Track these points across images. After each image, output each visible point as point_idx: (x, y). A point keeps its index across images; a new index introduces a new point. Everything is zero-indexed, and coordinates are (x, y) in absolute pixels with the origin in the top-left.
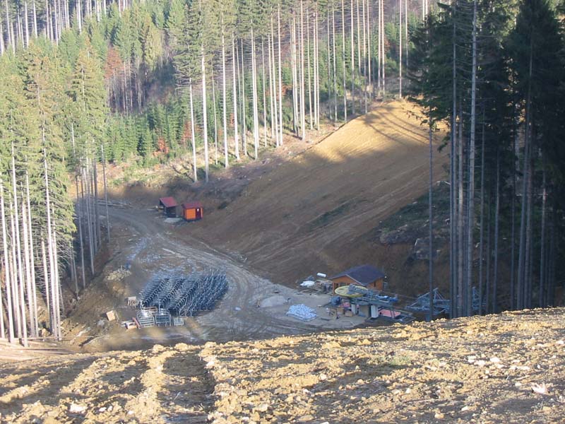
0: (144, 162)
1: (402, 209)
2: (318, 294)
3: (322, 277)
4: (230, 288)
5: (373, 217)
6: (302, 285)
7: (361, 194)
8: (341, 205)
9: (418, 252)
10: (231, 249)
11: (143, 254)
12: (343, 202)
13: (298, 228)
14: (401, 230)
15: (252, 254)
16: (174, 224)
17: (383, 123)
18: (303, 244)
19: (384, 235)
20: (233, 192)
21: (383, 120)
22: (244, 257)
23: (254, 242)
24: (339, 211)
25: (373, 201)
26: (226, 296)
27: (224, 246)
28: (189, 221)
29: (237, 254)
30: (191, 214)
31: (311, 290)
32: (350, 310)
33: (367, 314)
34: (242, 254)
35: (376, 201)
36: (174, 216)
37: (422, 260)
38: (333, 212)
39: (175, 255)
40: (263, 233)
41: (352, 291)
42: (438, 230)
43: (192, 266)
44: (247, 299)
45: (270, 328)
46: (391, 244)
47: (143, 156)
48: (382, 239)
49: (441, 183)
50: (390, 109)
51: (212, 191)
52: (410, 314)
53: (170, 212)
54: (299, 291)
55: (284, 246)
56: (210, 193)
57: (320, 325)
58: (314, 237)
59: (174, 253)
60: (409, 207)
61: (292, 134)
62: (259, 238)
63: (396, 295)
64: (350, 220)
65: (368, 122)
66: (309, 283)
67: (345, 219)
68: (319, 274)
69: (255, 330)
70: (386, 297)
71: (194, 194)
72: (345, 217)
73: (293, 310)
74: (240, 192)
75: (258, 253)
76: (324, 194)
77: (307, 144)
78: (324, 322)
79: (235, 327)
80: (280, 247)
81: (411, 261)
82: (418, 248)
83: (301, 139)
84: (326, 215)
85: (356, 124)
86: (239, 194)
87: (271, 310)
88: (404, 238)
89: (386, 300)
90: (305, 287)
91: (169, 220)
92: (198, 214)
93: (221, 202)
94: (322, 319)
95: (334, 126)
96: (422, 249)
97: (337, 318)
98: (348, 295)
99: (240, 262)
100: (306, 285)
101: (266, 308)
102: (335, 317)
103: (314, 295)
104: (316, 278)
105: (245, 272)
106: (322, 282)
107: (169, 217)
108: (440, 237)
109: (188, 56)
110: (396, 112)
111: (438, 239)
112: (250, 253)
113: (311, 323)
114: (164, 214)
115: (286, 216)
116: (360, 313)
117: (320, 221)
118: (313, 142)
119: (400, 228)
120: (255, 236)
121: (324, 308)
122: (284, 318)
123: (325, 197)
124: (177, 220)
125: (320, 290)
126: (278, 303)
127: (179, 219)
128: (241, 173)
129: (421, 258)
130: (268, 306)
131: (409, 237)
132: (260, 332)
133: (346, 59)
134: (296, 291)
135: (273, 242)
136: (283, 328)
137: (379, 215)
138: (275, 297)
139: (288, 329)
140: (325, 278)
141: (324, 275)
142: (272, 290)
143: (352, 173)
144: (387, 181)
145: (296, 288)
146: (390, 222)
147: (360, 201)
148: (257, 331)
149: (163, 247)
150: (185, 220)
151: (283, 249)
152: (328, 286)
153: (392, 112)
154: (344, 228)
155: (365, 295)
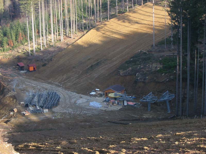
0: (4, 50)
1: (126, 62)
2: (99, 97)
3: (98, 91)
4: (61, 97)
5: (113, 66)
6: (90, 94)
7: (105, 57)
8: (97, 62)
9: (139, 78)
10: (54, 82)
11: (18, 85)
12: (98, 61)
13: (81, 72)
14: (129, 70)
15: (64, 83)
16: (24, 73)
17: (104, 30)
18: (85, 78)
19: (122, 72)
20: (48, 59)
21: (104, 29)
22: (61, 84)
23: (63, 78)
24: (97, 64)
25: (111, 60)
26: (60, 100)
27: (50, 81)
28: (31, 71)
29: (57, 83)
30: (31, 69)
31: (95, 96)
32: (115, 103)
33: (122, 104)
34: (59, 83)
35: (112, 60)
36: (23, 70)
37: (141, 82)
38: (94, 65)
39: (31, 85)
40: (65, 74)
41: (116, 95)
42: (145, 69)
43: (41, 89)
44: (70, 101)
45: (85, 112)
46: (126, 76)
47: (3, 47)
48: (121, 74)
49: (140, 51)
50: (105, 25)
51: (38, 59)
52: (139, 103)
53: (22, 68)
54: (90, 97)
55: (77, 79)
56: (38, 60)
57: (105, 109)
58: (89, 75)
59: (30, 84)
60: (129, 61)
61: (65, 36)
62: (65, 77)
63: (134, 96)
64: (103, 67)
65: (98, 30)
66: (93, 93)
67: (101, 67)
68: (96, 89)
69: (79, 113)
70: (130, 97)
71: (30, 61)
72: (100, 66)
73: (92, 104)
74: (51, 59)
75: (67, 82)
76: (89, 58)
77: (74, 39)
78: (106, 108)
79: (70, 112)
80: (76, 80)
81: (136, 82)
82: (138, 77)
83: (71, 38)
84: (92, 66)
85: (93, 31)
86: (51, 60)
87: (82, 104)
88: (131, 73)
89: (130, 98)
90: (92, 95)
91: (22, 72)
92: (34, 68)
93: (43, 64)
94: (105, 107)
95: (83, 32)
96: (140, 77)
97: (111, 106)
98: (114, 97)
99: (59, 86)
100: (92, 94)
101: (79, 104)
102: (110, 106)
103: (97, 98)
104: (95, 91)
105: (64, 90)
106: (99, 92)
107: (21, 70)
108: (146, 72)
109: (26, 6)
110: (108, 26)
111: (146, 73)
112: (63, 82)
113: (101, 109)
114: (19, 69)
115: (74, 67)
116: (119, 104)
117: (90, 69)
118: (77, 38)
119: (128, 69)
120: (62, 76)
121: (103, 103)
122: (89, 107)
123: (89, 59)
124: (25, 71)
125: (99, 96)
126: (84, 102)
127: (26, 71)
128: (49, 52)
129: (140, 81)
130: (80, 103)
131: (133, 73)
132: (81, 113)
133: (80, 7)
134: (89, 96)
135: (72, 78)
136: (90, 112)
137: (115, 65)
138: (81, 99)
139: (92, 112)
140: (99, 91)
141: (99, 90)
142: (79, 97)
143: (98, 50)
144: (115, 52)
145: (88, 96)
146: (122, 67)
147: (105, 60)
148: (80, 113)
149: (25, 82)
150: (29, 71)
151: (77, 80)
152: (102, 94)
153: (107, 26)
154: (102, 71)
155: (122, 96)
